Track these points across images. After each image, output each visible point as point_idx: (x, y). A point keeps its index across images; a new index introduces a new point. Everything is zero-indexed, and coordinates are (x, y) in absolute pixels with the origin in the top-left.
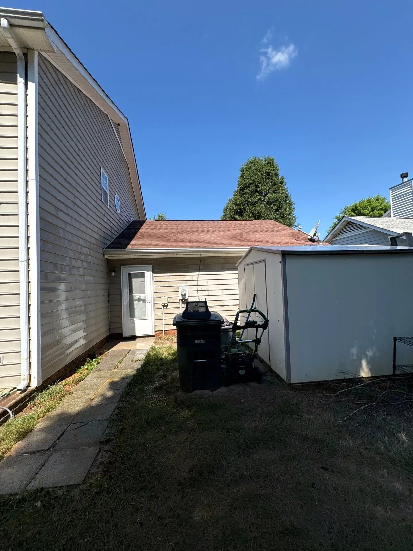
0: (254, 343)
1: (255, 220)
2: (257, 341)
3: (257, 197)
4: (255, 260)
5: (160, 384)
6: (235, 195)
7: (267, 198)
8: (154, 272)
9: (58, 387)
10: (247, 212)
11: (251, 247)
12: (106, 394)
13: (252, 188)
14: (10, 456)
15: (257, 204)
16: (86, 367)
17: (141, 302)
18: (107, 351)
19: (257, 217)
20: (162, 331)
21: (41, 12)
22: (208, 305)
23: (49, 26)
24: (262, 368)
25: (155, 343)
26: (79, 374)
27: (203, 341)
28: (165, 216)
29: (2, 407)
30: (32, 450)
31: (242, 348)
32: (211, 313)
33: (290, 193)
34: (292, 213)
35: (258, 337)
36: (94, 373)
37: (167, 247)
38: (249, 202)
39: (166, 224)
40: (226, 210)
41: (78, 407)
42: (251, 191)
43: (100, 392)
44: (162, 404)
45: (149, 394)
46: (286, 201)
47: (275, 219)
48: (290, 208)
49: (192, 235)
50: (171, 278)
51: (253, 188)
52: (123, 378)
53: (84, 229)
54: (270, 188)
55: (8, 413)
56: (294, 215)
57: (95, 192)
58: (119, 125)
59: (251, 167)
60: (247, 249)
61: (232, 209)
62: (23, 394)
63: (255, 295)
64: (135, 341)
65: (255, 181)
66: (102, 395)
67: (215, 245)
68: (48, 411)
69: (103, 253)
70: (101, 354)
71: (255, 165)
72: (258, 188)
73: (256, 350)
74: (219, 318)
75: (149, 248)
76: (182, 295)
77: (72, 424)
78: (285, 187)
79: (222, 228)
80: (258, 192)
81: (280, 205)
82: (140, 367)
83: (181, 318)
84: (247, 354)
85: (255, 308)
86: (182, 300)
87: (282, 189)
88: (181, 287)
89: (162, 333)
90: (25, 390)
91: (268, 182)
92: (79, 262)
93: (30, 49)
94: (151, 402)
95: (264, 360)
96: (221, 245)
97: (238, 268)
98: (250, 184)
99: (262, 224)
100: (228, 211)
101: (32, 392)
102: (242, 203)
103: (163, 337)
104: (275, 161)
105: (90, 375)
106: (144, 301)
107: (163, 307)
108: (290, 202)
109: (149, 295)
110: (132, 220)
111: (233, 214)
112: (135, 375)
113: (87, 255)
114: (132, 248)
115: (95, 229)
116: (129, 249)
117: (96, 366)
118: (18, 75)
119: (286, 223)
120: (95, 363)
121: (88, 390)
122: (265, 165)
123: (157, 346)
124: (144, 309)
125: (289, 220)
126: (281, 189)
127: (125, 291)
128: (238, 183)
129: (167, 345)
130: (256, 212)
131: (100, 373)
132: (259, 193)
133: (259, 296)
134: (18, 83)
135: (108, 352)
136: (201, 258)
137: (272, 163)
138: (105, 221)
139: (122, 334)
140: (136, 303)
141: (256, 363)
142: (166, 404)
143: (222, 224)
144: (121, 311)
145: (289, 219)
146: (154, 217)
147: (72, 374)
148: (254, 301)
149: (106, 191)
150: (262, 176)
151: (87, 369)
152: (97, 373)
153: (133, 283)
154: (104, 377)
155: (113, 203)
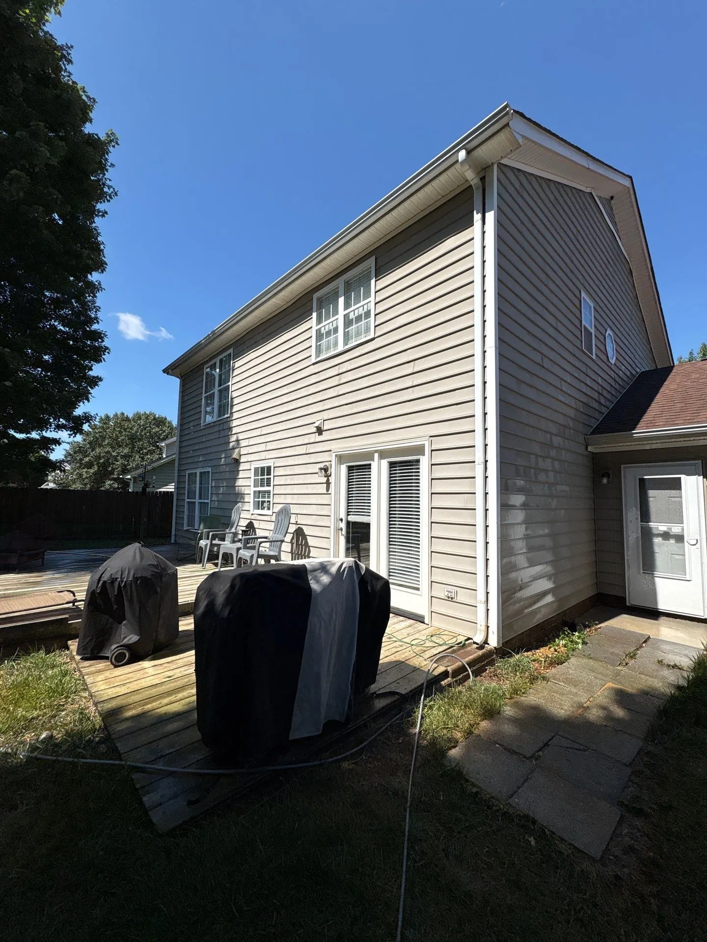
9: (524, 658)
12: (612, 708)
14: (480, 735)
16: (563, 642)
17: (673, 542)
18: (596, 624)
21: (506, 103)
23: (514, 115)
26: (552, 649)
29: (460, 660)
30: (505, 743)
36: (581, 660)
41: (562, 709)
43: (598, 700)
52: (645, 693)
53: (554, 405)
55: (468, 671)
57: (569, 336)
58: (612, 197)
62: (481, 651)
64: (656, 619)
66: (604, 708)
68: (515, 692)
69: (585, 443)
70: (586, 627)
77: (557, 736)
82: (683, 682)
90: (481, 647)
92: (549, 461)
93: (488, 166)
101: (490, 653)
105: (573, 660)
106: (680, 538)
109: (692, 527)
110: (638, 370)
112: (674, 696)
113: (558, 448)
114: (649, 427)
116: (640, 431)
117: (580, 646)
118: (475, 212)
120: (579, 641)
121: (575, 686)
124: (680, 557)
127: (631, 515)
131: (592, 662)
134: (475, 223)
135: (599, 626)
138: (588, 383)
139: (626, 598)
140: (657, 540)
144: (622, 554)
147: (542, 646)
149: (590, 329)
151: (565, 646)
152: (585, 660)
153: (651, 499)
154: (601, 673)
155: (603, 348)
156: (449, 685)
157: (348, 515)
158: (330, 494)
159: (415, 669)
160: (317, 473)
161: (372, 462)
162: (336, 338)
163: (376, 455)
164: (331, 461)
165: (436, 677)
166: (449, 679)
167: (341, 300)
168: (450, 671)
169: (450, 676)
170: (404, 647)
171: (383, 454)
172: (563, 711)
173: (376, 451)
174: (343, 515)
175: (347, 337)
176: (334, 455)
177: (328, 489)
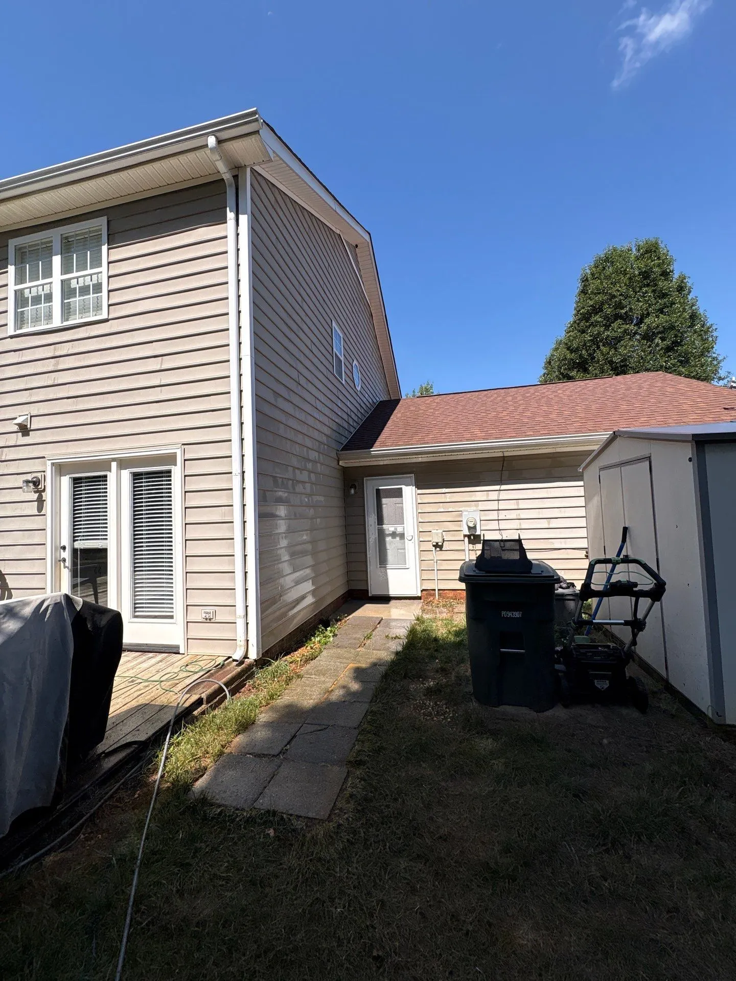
0: (629, 628)
1: (617, 375)
2: (637, 625)
3: (620, 328)
4: (625, 458)
5: (438, 683)
6: (570, 331)
7: (644, 327)
8: (419, 487)
9: (283, 663)
10: (598, 361)
11: (614, 432)
12: (350, 685)
13: (608, 311)
14: (231, 753)
15: (619, 341)
16: (318, 639)
17: (398, 539)
18: (346, 617)
19: (620, 369)
20: (435, 590)
21: (255, 109)
22: (525, 547)
23: (265, 126)
24: (648, 683)
25: (423, 611)
26: (309, 648)
27: (517, 615)
28: (431, 387)
29: (217, 682)
30: (256, 750)
31: (598, 636)
32: (533, 562)
33: (702, 307)
34: (709, 352)
35: (640, 616)
36: (331, 651)
37: (440, 442)
38: (601, 341)
39: (436, 401)
40: (550, 363)
41: (311, 699)
42: (606, 317)
43: (342, 682)
44: (443, 719)
45: (419, 699)
46: (692, 326)
47: (666, 368)
48: (703, 340)
49: (483, 417)
50: (448, 498)
51: (610, 310)
52: (374, 665)
53: (310, 421)
54: (650, 306)
55: (224, 691)
56: (714, 355)
57: (323, 359)
58: (357, 246)
59: (604, 268)
60: (605, 436)
61: (563, 360)
62: (240, 667)
63: (625, 530)
64: (388, 603)
65: (614, 296)
66: (344, 687)
67: (532, 433)
68: (272, 697)
69: (336, 458)
70: (337, 621)
71: (613, 262)
72: (622, 308)
73: (634, 643)
74: (549, 572)
75: (409, 445)
76: (469, 528)
77: (304, 725)
78: (690, 297)
79: (544, 399)
80: (621, 317)
81: (676, 336)
82: (400, 649)
83: (474, 569)
84: (612, 649)
85: (627, 556)
86: (469, 537)
87: (682, 301)
88: (467, 513)
89: (434, 595)
90: (241, 663)
91: (646, 292)
92: (305, 473)
93: (241, 167)
94: (422, 711)
95: (654, 666)
96: (544, 432)
97: (582, 476)
98: (602, 303)
99: (634, 383)
100: (555, 364)
101: (250, 667)
102: (585, 345)
103: (435, 602)
104: (662, 246)
105: (325, 653)
106: (402, 536)
107: (436, 549)
108: (703, 326)
109: (409, 526)
110: (378, 399)
111: (565, 369)
112: (393, 662)
113: (315, 462)
114: (381, 446)
115: (326, 420)
116: (376, 449)
117: (331, 639)
118: (228, 209)
119: (695, 373)
120: (330, 634)
121: (324, 675)
122: (637, 258)
123: (426, 616)
124: (402, 551)
125: (702, 366)
126: (680, 302)
127: (371, 519)
128: (575, 305)
129: (444, 615)
130: (617, 359)
131: (339, 650)
132: (625, 320)
133: (634, 532)
134: (228, 221)
135: (348, 618)
136: (504, 458)
137: (655, 251)
138: (340, 406)
139: (368, 591)
140: (388, 539)
141: (631, 670)
142: (449, 720)
143: (545, 391)
144: (366, 552)
145: (701, 364)
146: (414, 392)
147: (300, 647)
148: (624, 540)
149: (340, 356)
150: (630, 283)
151: (319, 642)
152: (335, 650)
153: (384, 506)
154: (345, 658)
155: (350, 375)
156: (203, 713)
157: (74, 541)
158: (44, 515)
159: (162, 708)
160: (21, 488)
161: (108, 473)
162: (50, 308)
163: (114, 465)
164: (44, 472)
165: (187, 708)
166: (203, 706)
167: (57, 260)
168: (205, 698)
169: (205, 703)
170: (151, 687)
171: (123, 464)
172: (312, 701)
173: (114, 460)
174: (65, 540)
175: (66, 311)
176: (49, 463)
177: (40, 508)
